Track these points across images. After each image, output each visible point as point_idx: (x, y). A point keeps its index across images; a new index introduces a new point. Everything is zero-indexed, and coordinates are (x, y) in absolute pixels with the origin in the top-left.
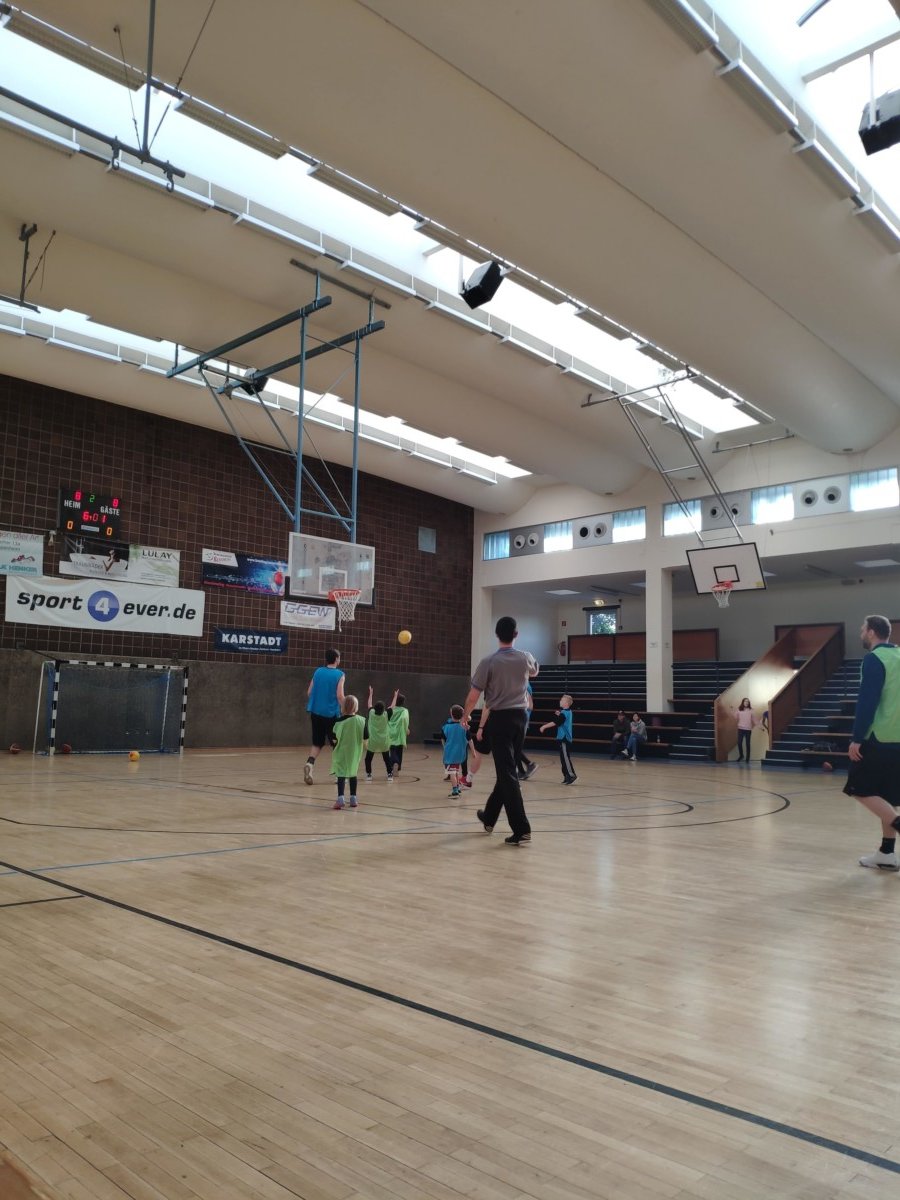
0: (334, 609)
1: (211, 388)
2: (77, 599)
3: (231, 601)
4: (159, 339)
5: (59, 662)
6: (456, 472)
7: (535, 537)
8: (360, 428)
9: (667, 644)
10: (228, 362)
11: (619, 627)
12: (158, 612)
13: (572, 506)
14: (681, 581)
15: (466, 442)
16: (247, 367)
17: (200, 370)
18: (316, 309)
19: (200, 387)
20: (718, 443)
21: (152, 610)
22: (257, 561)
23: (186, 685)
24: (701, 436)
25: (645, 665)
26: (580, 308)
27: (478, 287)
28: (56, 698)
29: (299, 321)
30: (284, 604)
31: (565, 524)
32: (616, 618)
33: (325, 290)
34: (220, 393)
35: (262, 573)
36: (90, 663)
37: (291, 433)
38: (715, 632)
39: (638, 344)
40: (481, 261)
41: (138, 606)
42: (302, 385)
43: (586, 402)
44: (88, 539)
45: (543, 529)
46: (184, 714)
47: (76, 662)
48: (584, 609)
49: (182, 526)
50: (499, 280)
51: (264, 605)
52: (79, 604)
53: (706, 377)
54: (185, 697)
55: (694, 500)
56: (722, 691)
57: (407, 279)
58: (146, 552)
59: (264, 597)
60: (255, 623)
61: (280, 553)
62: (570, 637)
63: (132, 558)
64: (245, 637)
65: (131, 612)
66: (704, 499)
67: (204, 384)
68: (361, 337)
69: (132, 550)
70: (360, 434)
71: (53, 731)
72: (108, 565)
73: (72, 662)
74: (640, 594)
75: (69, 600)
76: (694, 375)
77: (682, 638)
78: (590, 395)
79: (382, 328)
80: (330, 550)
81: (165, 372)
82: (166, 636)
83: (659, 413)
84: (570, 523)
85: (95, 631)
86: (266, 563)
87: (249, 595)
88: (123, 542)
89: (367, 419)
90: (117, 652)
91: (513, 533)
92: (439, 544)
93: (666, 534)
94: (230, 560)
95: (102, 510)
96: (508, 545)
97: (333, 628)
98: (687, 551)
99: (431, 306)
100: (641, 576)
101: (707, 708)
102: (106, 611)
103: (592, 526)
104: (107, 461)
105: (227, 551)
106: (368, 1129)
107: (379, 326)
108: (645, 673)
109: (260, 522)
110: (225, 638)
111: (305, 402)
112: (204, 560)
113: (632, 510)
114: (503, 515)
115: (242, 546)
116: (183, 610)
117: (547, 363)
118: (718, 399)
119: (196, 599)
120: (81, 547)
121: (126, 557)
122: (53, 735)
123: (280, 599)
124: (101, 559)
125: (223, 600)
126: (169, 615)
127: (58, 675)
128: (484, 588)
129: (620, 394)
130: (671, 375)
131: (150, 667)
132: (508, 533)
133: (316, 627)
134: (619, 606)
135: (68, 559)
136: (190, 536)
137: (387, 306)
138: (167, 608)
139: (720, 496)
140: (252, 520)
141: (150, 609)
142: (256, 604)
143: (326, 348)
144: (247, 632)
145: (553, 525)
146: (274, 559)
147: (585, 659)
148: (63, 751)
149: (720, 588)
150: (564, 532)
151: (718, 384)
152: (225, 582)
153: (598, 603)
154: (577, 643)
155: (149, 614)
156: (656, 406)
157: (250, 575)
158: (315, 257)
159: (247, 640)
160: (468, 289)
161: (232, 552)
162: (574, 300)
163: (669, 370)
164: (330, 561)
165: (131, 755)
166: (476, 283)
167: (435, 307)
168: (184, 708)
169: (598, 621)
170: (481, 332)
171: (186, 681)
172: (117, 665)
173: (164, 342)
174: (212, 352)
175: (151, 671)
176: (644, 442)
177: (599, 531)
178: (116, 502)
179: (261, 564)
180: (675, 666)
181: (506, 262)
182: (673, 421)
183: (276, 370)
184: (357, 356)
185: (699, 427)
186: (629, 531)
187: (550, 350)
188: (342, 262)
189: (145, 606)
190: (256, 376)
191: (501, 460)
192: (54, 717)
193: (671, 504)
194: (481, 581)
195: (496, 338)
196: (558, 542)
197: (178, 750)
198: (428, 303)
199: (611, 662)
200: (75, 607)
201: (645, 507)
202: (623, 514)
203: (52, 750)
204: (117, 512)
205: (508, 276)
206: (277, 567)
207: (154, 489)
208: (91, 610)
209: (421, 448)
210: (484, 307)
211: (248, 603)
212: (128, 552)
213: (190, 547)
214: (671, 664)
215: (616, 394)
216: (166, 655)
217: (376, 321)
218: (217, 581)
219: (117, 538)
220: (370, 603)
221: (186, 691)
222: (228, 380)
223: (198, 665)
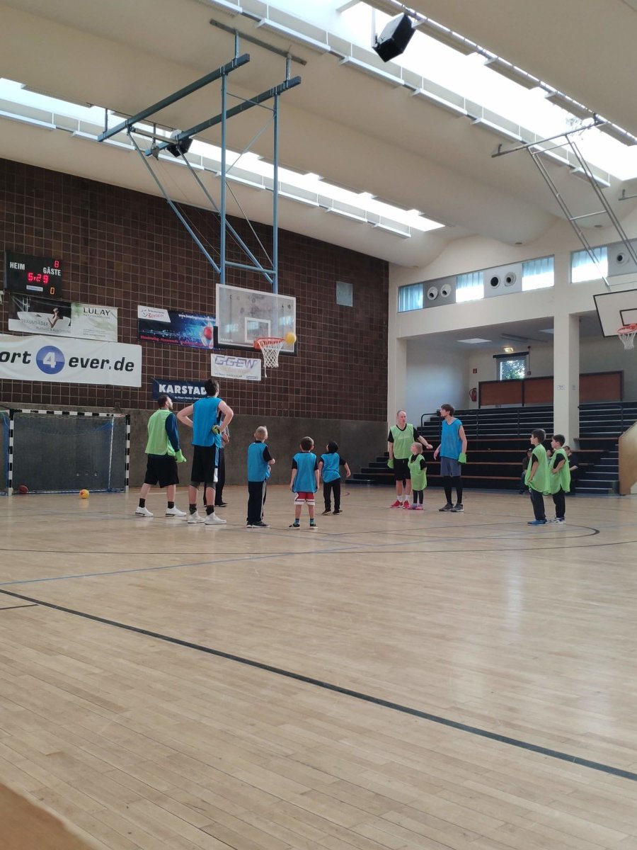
0: (259, 361)
1: (141, 151)
2: (26, 354)
3: (166, 355)
4: (90, 105)
5: (12, 411)
6: (372, 227)
7: (447, 288)
8: (280, 187)
9: (574, 386)
10: (155, 125)
11: (528, 373)
12: (100, 365)
13: (485, 256)
14: (588, 325)
15: (381, 196)
16: (172, 129)
17: (129, 132)
18: (236, 67)
19: (129, 151)
20: (624, 191)
21: (94, 363)
22: (187, 316)
23: (128, 431)
24: (608, 184)
25: (553, 407)
26: (489, 58)
27: (390, 40)
28: (11, 444)
29: (219, 81)
30: (213, 356)
31: (476, 274)
32: (525, 365)
33: (243, 48)
34: (148, 155)
35: (192, 328)
36: (41, 412)
37: (215, 192)
38: (620, 373)
39: (547, 93)
40: (393, 14)
41: (82, 360)
42: (224, 146)
43: (496, 152)
44: (32, 298)
45: (455, 280)
46: (128, 457)
47: (28, 411)
48: (494, 357)
49: (118, 285)
50: (411, 32)
51: (196, 358)
52: (28, 358)
53: (614, 125)
54: (128, 442)
55: (601, 247)
56: (625, 429)
57: (322, 35)
58: (87, 310)
59: (196, 350)
60: (188, 374)
61: (208, 308)
62: (480, 384)
63: (74, 315)
64: (179, 387)
65: (76, 365)
66: (611, 246)
67: (133, 148)
68: (279, 93)
69: (73, 308)
70: (280, 192)
71: (11, 473)
72: (53, 323)
73: (24, 411)
74: (548, 340)
75: (19, 355)
76: (601, 122)
77: (588, 381)
78: (500, 145)
79: (298, 83)
80: (254, 301)
81: (96, 138)
82: (108, 386)
83: (567, 162)
84: (481, 273)
85: (44, 383)
86: (196, 318)
87: (182, 348)
88: (66, 301)
89: (286, 176)
90: (65, 401)
91: (427, 285)
92: (355, 298)
93: (573, 281)
94: (163, 316)
95: (45, 272)
96: (421, 296)
97: (259, 379)
98: (594, 296)
99: (345, 61)
100: (549, 323)
101: (613, 445)
102: (53, 365)
103: (502, 275)
104: (48, 225)
105: (160, 307)
106: (302, 794)
107: (295, 82)
108: (552, 415)
109: (189, 279)
110: (162, 388)
111: (228, 162)
112: (139, 317)
113: (541, 258)
114: (416, 268)
115: (174, 303)
116: (122, 363)
117: (457, 115)
118: (625, 146)
119: (134, 353)
120: (27, 306)
121: (68, 314)
122: (10, 477)
123: (210, 352)
124: (46, 317)
125: (158, 354)
126: (110, 368)
127: (12, 423)
128: (398, 339)
129: (530, 144)
130: (579, 123)
131: (95, 415)
132: (422, 285)
133: (244, 378)
134: (528, 353)
135: (16, 317)
136: (126, 295)
137: (303, 62)
138: (108, 362)
139: (627, 242)
140: (181, 278)
141: (92, 363)
142: (188, 357)
143: (246, 105)
144: (181, 383)
145: (465, 276)
146: (203, 315)
147: (496, 404)
148: (20, 492)
149: (626, 331)
150: (476, 284)
151: (624, 131)
152: (159, 336)
153: (508, 350)
154: (488, 388)
155: (92, 366)
156: (564, 154)
157: (182, 330)
158: (233, 16)
159: (181, 391)
160: (381, 43)
161: (164, 308)
162: (484, 51)
163: (577, 119)
164: (255, 312)
165: (82, 494)
166: (389, 36)
167: (349, 62)
168: (128, 452)
169: (507, 368)
170: (394, 85)
171: (129, 427)
172: (66, 413)
173: (95, 108)
174: (139, 114)
175: (96, 418)
176: (553, 190)
177: (509, 280)
178: (57, 264)
179: (192, 320)
180: (581, 407)
181: (418, 14)
182: (581, 170)
183: (199, 129)
184: (275, 113)
185: (605, 176)
186: (538, 280)
187: (460, 101)
188: (259, 21)
189: (88, 360)
190: (180, 138)
191: (415, 213)
192: (11, 461)
193: (579, 251)
194: (397, 331)
195: (409, 90)
196: (470, 293)
197: (123, 490)
198: (343, 58)
199: (520, 405)
200: (24, 361)
201: (553, 256)
202: (532, 263)
203: (11, 490)
204: (58, 272)
205: (419, 28)
206: (207, 322)
207: (91, 250)
208: (40, 363)
209: (338, 204)
210: (395, 60)
211: (181, 356)
212: (70, 310)
213: (126, 304)
214: (578, 405)
215: (525, 143)
216: (109, 404)
217: (294, 77)
218: (151, 335)
219: (60, 297)
220: (293, 351)
221: (128, 437)
222: (154, 142)
223: (139, 413)
